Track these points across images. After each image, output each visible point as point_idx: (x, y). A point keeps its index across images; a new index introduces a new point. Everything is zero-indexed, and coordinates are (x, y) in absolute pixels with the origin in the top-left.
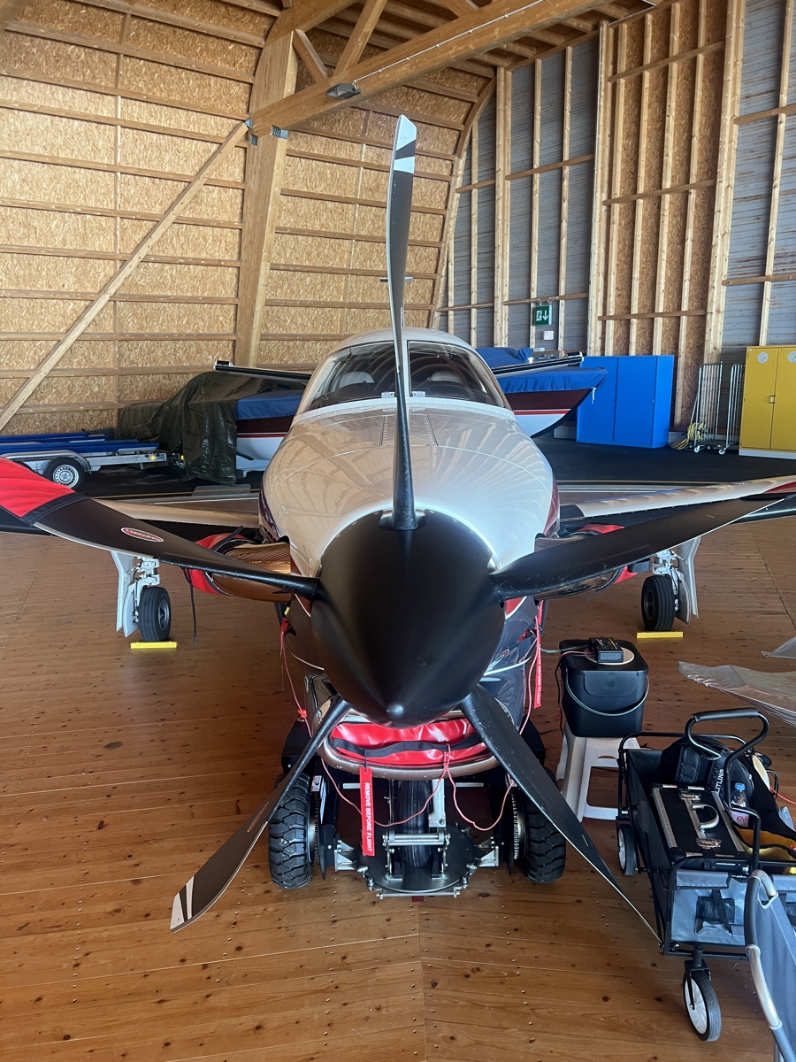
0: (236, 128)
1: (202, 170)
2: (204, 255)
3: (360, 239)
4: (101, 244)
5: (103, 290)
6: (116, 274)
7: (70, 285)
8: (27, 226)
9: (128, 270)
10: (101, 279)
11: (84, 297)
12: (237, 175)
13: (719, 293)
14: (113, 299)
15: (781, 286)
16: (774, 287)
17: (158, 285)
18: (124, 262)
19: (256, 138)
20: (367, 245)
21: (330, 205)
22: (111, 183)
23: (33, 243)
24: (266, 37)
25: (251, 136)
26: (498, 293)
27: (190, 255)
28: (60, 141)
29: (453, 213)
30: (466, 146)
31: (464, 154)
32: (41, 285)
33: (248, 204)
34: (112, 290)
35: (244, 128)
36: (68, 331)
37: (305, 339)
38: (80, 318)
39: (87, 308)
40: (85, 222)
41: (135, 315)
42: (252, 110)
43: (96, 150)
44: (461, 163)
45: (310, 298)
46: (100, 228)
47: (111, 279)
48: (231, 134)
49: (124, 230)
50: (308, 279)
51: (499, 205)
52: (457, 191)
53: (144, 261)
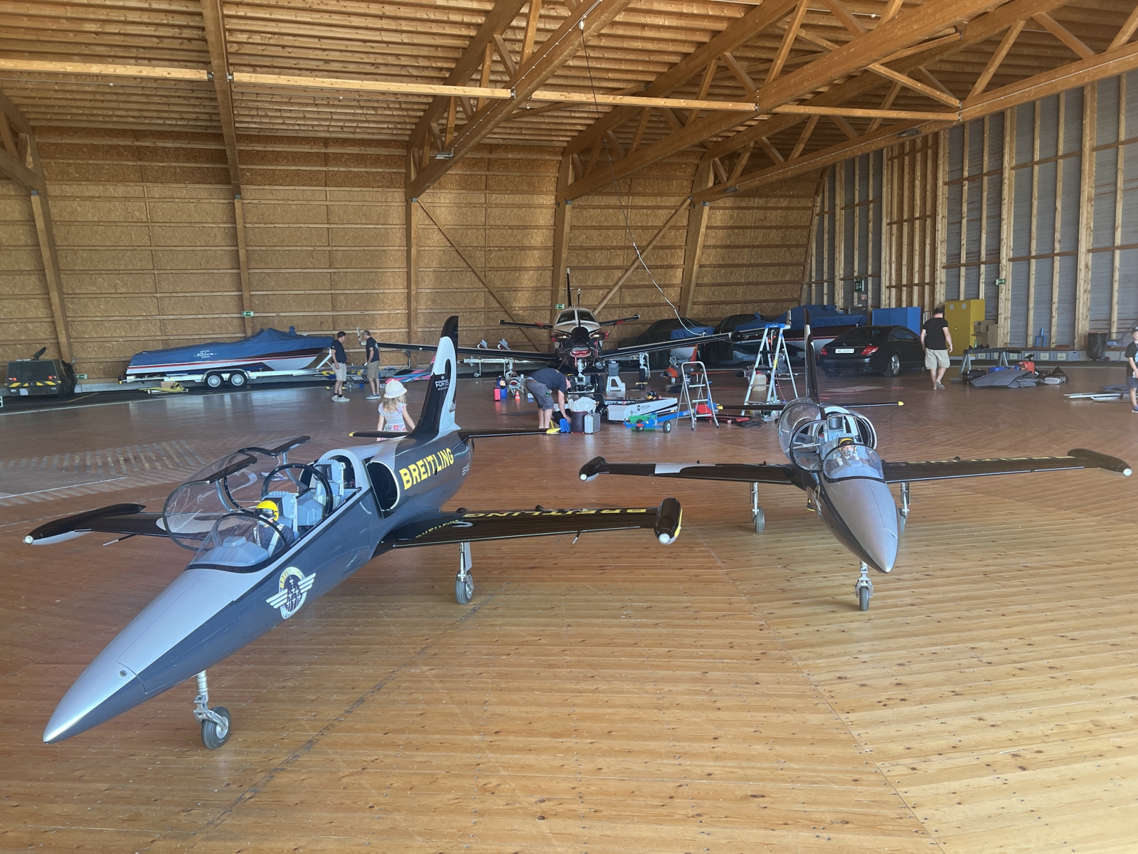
0: (685, 200)
1: (667, 223)
2: (666, 263)
3: (754, 247)
4: (618, 262)
5: (616, 284)
6: (623, 276)
7: (601, 282)
8: (586, 257)
9: (629, 274)
10: (616, 278)
11: (607, 287)
12: (685, 222)
13: (941, 272)
14: (620, 288)
15: (970, 269)
16: (966, 269)
17: (643, 280)
18: (627, 270)
19: (694, 205)
20: (759, 250)
21: (736, 231)
22: (624, 235)
23: (588, 264)
24: (701, 159)
25: (692, 205)
26: (837, 273)
27: (659, 263)
28: (603, 218)
29: (815, 228)
30: (821, 190)
31: (821, 194)
32: (590, 283)
33: (689, 236)
34: (620, 284)
35: (689, 201)
36: (599, 304)
37: (720, 303)
38: (605, 298)
39: (608, 293)
40: (611, 253)
41: (630, 295)
42: (693, 192)
43: (618, 220)
44: (819, 199)
45: (723, 281)
46: (618, 255)
47: (620, 278)
48: (682, 204)
49: (628, 255)
50: (723, 272)
51: (837, 224)
52: (817, 215)
53: (637, 268)
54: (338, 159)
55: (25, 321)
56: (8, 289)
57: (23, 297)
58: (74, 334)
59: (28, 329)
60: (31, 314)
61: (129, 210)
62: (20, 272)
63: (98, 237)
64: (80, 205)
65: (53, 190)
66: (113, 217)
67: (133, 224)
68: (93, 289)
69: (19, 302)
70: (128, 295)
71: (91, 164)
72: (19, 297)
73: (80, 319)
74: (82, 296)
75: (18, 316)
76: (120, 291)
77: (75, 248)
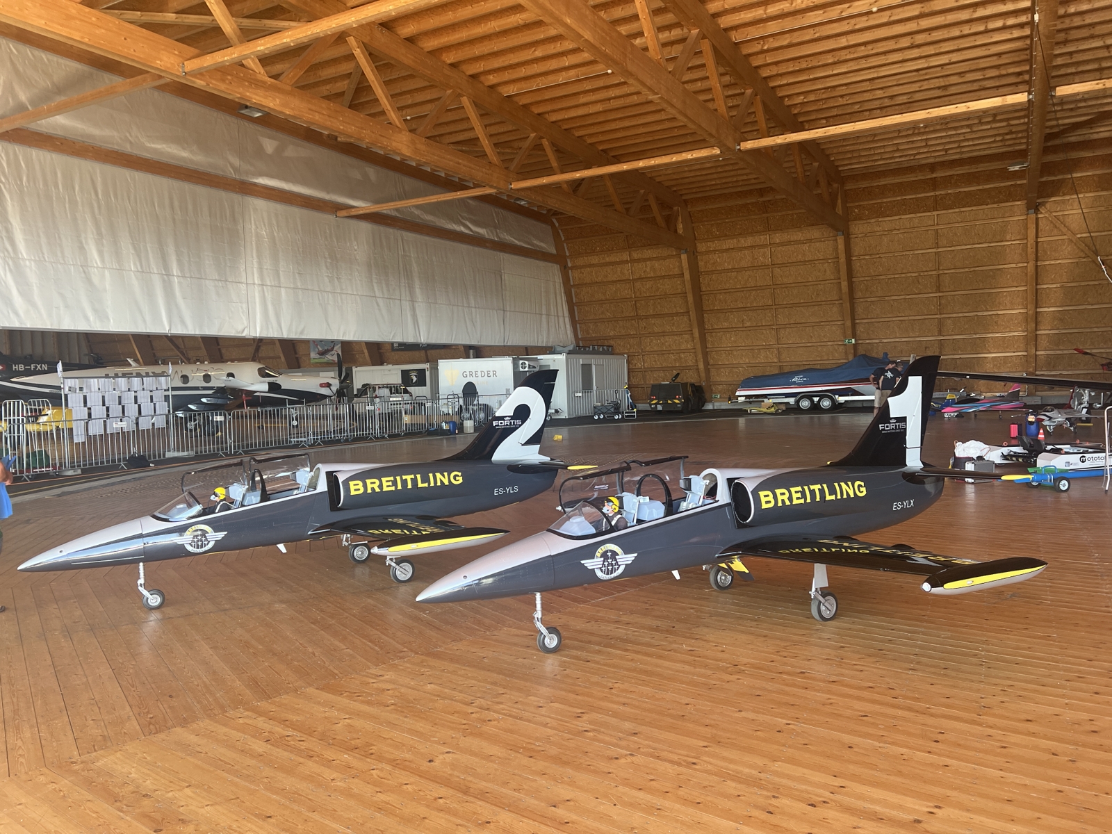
54: (947, 181)
55: (679, 352)
56: (669, 328)
57: (678, 333)
58: (711, 362)
59: (681, 358)
60: (683, 347)
61: (756, 256)
62: (677, 314)
63: (731, 281)
64: (719, 257)
65: (701, 247)
66: (744, 264)
67: (757, 268)
68: (726, 325)
69: (676, 337)
70: (751, 328)
71: (728, 222)
72: (675, 333)
73: (715, 349)
74: (718, 331)
75: (675, 348)
76: (746, 325)
77: (715, 292)
